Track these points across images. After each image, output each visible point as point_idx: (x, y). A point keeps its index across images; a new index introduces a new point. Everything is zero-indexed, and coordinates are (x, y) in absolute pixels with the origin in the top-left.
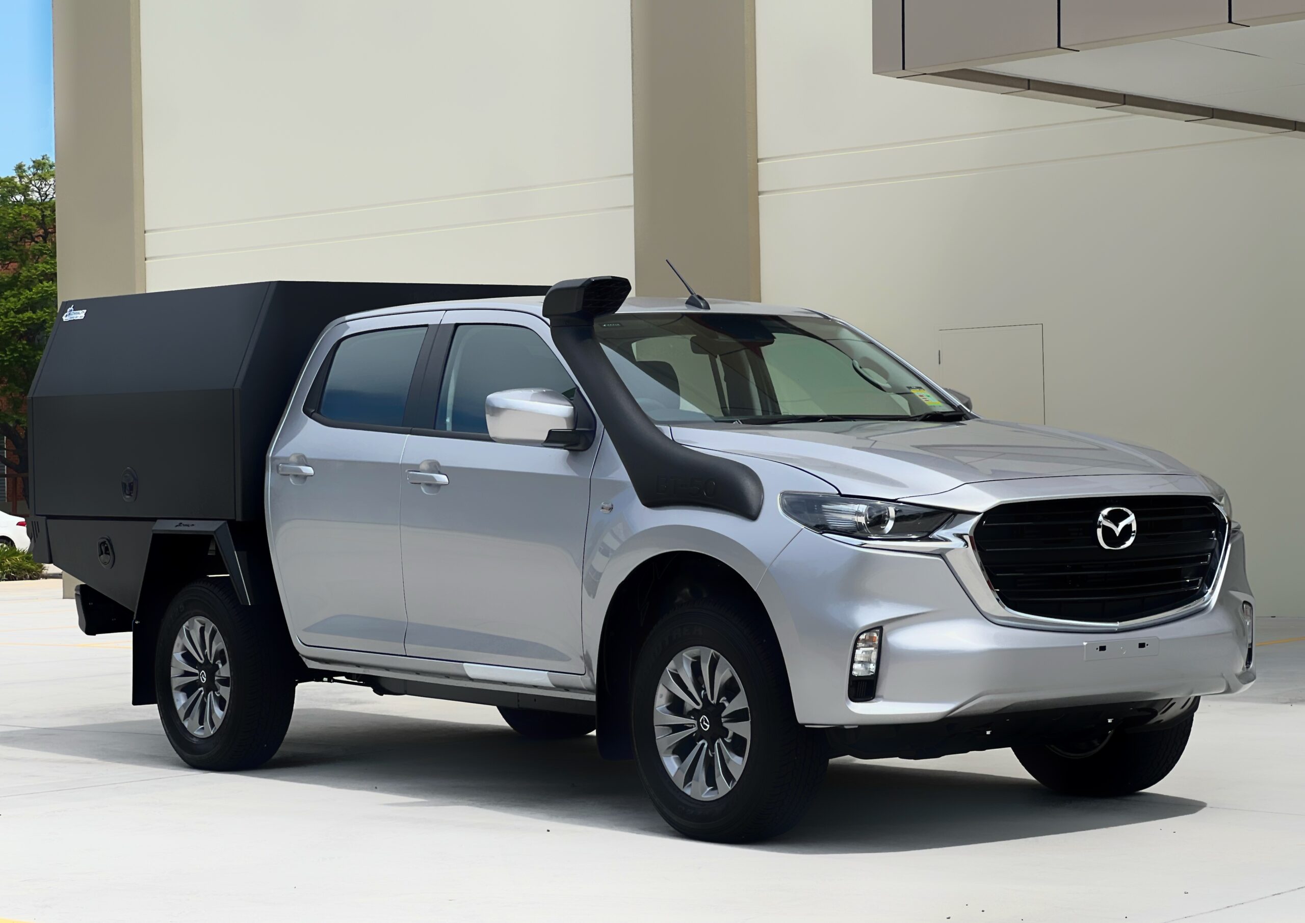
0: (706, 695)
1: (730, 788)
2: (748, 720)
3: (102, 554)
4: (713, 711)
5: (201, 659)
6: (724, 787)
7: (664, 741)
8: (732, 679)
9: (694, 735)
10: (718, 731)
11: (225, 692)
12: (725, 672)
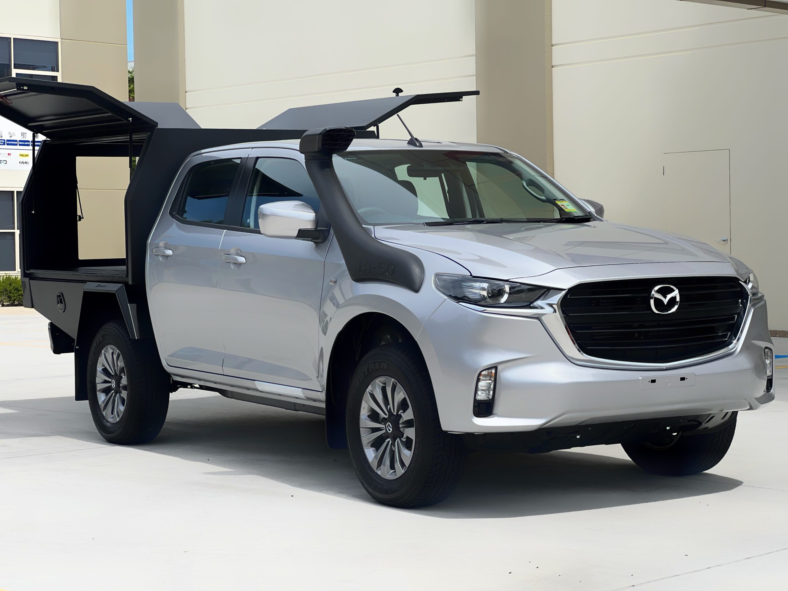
0: (390, 408)
1: (403, 472)
2: (414, 427)
3: (58, 303)
4: (395, 419)
5: (113, 372)
6: (400, 471)
7: (366, 438)
8: (404, 399)
9: (384, 435)
10: (397, 434)
11: (124, 394)
12: (400, 395)
